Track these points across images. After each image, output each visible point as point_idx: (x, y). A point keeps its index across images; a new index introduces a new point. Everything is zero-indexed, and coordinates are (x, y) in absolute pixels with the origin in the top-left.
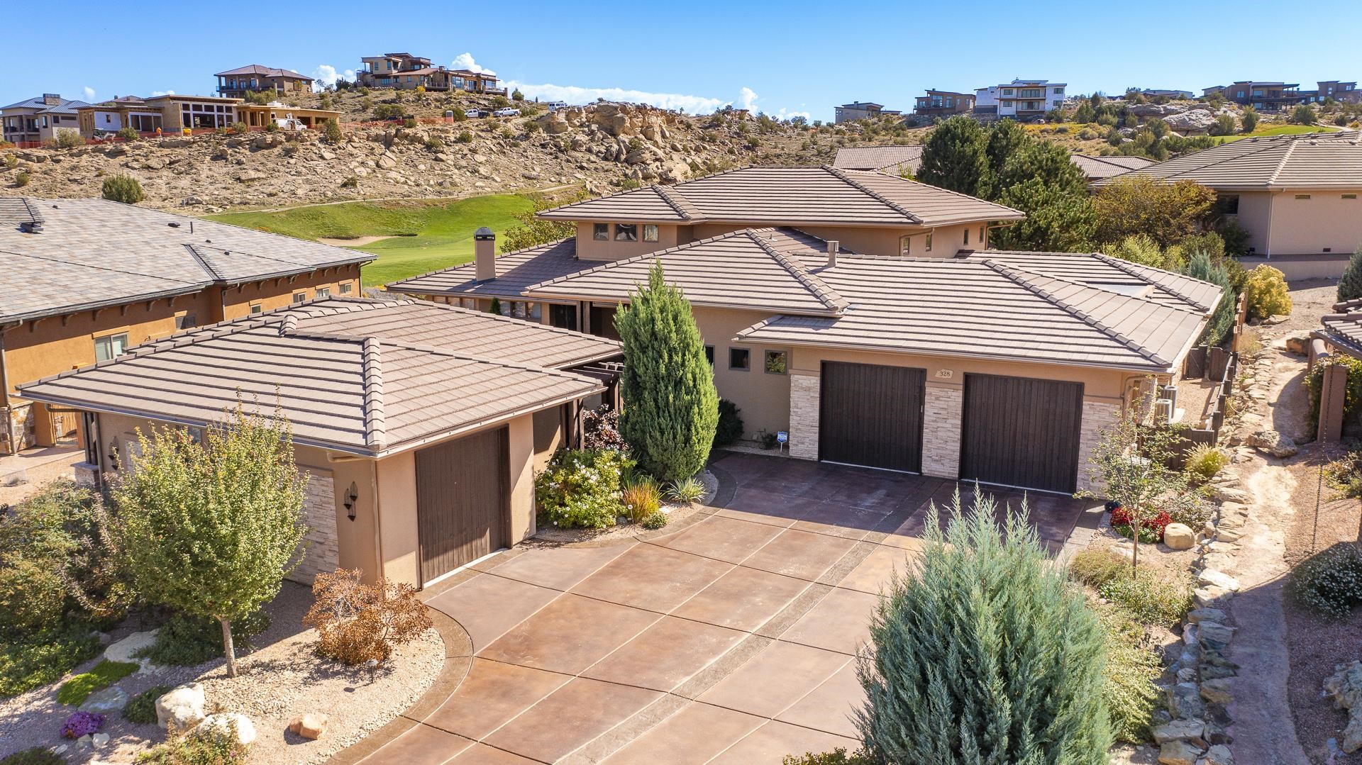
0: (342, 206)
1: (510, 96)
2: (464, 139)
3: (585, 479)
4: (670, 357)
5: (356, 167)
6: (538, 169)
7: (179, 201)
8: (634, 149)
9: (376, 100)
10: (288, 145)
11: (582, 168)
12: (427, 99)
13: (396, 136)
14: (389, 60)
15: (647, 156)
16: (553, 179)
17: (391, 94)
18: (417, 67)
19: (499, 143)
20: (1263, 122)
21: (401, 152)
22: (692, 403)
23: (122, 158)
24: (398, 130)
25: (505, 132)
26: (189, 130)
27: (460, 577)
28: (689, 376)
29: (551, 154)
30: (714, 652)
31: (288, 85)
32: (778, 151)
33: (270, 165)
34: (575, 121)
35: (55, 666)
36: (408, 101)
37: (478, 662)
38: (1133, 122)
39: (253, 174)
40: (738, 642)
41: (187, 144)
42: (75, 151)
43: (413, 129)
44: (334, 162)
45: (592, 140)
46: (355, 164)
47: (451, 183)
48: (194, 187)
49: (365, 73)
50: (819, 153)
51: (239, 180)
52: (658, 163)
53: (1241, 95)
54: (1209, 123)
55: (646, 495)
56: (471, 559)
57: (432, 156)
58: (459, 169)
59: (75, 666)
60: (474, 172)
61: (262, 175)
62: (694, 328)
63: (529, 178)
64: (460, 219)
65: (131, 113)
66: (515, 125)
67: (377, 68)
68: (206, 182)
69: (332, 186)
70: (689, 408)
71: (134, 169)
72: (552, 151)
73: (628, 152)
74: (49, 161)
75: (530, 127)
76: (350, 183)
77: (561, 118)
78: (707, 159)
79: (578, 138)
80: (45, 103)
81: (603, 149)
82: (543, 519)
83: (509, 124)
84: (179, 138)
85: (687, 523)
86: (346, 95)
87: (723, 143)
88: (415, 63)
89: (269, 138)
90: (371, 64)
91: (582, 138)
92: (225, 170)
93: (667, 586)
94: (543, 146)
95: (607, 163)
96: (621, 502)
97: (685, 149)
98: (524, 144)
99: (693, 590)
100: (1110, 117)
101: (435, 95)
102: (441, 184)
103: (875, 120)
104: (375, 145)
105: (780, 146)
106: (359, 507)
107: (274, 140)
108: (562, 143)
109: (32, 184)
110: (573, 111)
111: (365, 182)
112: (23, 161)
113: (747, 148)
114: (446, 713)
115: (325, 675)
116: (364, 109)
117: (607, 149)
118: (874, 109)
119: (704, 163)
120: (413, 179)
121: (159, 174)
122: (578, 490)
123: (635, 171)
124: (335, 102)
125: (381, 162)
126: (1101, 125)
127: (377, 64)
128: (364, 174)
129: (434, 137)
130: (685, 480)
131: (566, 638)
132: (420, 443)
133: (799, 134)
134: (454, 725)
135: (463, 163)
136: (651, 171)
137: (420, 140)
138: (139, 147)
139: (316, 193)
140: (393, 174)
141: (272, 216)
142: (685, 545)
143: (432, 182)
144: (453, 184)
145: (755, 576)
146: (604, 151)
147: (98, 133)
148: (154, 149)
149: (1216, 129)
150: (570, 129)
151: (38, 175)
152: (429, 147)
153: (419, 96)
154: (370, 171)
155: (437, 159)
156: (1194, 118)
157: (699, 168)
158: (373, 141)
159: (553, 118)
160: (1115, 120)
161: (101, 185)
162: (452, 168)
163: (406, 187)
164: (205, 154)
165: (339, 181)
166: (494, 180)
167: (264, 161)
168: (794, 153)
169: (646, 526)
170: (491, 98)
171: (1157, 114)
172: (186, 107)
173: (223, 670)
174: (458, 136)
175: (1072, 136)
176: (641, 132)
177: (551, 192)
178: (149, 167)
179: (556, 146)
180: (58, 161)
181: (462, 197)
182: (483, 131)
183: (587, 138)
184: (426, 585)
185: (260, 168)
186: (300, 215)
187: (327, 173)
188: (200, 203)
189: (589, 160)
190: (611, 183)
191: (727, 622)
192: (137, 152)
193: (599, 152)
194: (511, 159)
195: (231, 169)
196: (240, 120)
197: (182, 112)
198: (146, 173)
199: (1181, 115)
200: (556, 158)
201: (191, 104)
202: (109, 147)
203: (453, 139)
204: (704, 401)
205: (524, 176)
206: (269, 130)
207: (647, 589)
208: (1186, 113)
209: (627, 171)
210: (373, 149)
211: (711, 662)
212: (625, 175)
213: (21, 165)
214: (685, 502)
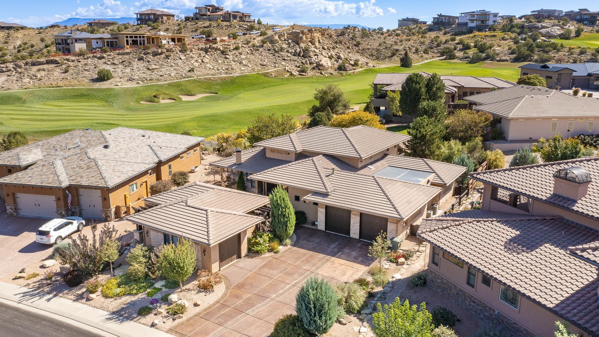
0: (189, 81)
1: (256, 22)
2: (237, 48)
3: (260, 241)
4: (282, 209)
5: (194, 63)
6: (266, 61)
7: (126, 79)
8: (306, 50)
9: (201, 26)
10: (167, 54)
11: (284, 60)
12: (222, 26)
13: (209, 48)
14: (206, 8)
15: (311, 54)
16: (272, 65)
17: (207, 23)
18: (218, 11)
19: (251, 50)
20: (586, 31)
21: (211, 55)
22: (287, 221)
23: (103, 60)
24: (210, 46)
25: (253, 44)
26: (128, 47)
27: (229, 267)
28: (287, 214)
29: (272, 54)
30: (282, 289)
31: (165, 18)
32: (369, 47)
33: (161, 62)
34: (282, 39)
35: (145, 288)
36: (214, 26)
37: (232, 289)
38: (526, 32)
39: (154, 67)
40: (288, 287)
41: (128, 54)
42: (86, 57)
43: (216, 45)
44: (185, 61)
45: (289, 47)
46: (193, 61)
47: (231, 69)
48: (132, 73)
49: (196, 13)
50: (386, 48)
51: (149, 69)
52: (316, 57)
53: (578, 17)
54: (560, 33)
55: (275, 244)
56: (231, 262)
57: (224, 56)
58: (234, 62)
59: (149, 287)
60: (241, 63)
61: (157, 67)
62: (289, 201)
63: (263, 65)
64: (235, 85)
65: (106, 40)
66: (257, 41)
67: (201, 12)
68: (136, 70)
69: (185, 71)
70: (287, 222)
71: (108, 64)
72: (272, 52)
73: (304, 52)
74: (76, 62)
75: (263, 42)
76: (191, 70)
77: (276, 37)
78: (337, 53)
79: (283, 46)
80: (71, 33)
81: (293, 51)
82: (249, 250)
83: (255, 40)
84: (125, 51)
85: (285, 252)
86: (189, 24)
87: (345, 43)
88: (216, 9)
89: (160, 51)
90: (199, 10)
91: (285, 46)
92: (143, 65)
93: (276, 271)
94: (269, 50)
95: (295, 57)
96: (269, 246)
97: (328, 49)
98: (261, 49)
99: (282, 272)
100: (516, 29)
101: (225, 23)
102: (227, 69)
103: (415, 26)
104: (201, 52)
105: (370, 44)
106: (206, 253)
107: (162, 51)
108: (277, 49)
109: (71, 71)
110: (281, 34)
111: (197, 69)
112: (66, 62)
113: (356, 45)
114: (225, 301)
115: (200, 292)
116: (196, 30)
117: (295, 51)
118: (415, 21)
119: (336, 55)
120: (216, 67)
121: (118, 67)
122: (257, 244)
123: (306, 61)
124: (184, 27)
125: (204, 60)
126: (512, 33)
127: (201, 10)
128: (197, 66)
129: (225, 48)
130: (286, 239)
131: (251, 284)
132: (220, 242)
133: (379, 37)
134: (227, 304)
135: (236, 59)
136: (313, 61)
137: (219, 50)
138: (110, 55)
139: (179, 75)
140: (208, 65)
141: (162, 86)
142: (283, 259)
143: (224, 68)
144: (232, 69)
145: (297, 269)
146: (294, 52)
147: (94, 49)
148: (115, 56)
149: (563, 36)
150: (280, 42)
151: (72, 67)
152: (223, 52)
153: (219, 24)
154: (199, 64)
155: (226, 58)
156: (553, 30)
157: (333, 57)
158: (200, 50)
159: (273, 38)
160: (518, 31)
161: (97, 72)
162: (232, 62)
163: (214, 71)
164: (135, 58)
165: (187, 69)
166: (248, 66)
167: (158, 61)
168: (375, 47)
169: (275, 253)
170: (249, 24)
171: (537, 28)
172: (127, 37)
173: (180, 290)
174: (234, 47)
175: (498, 38)
176: (310, 41)
177: (271, 72)
178: (114, 64)
179: (274, 50)
180: (80, 62)
181: (236, 75)
182: (244, 44)
183: (287, 46)
184: (221, 269)
185: (157, 64)
186: (173, 85)
187: (182, 66)
188: (134, 80)
189: (287, 56)
190: (296, 66)
191: (287, 282)
192: (109, 57)
193: (292, 52)
194: (256, 58)
195: (146, 64)
196: (148, 43)
197: (125, 39)
198: (113, 66)
199: (547, 29)
200: (274, 55)
201: (129, 36)
202: (99, 55)
203: (232, 48)
204: (291, 220)
205: (261, 64)
206: (160, 47)
207: (271, 272)
208: (550, 28)
209: (303, 61)
210: (200, 54)
211: (281, 291)
212: (302, 63)
213: (66, 63)
214: (286, 245)
